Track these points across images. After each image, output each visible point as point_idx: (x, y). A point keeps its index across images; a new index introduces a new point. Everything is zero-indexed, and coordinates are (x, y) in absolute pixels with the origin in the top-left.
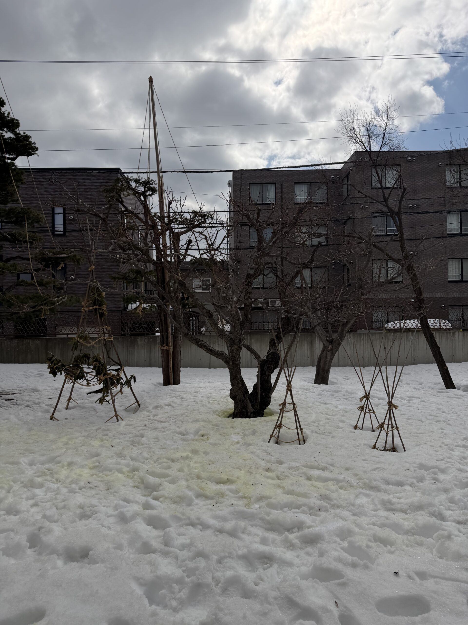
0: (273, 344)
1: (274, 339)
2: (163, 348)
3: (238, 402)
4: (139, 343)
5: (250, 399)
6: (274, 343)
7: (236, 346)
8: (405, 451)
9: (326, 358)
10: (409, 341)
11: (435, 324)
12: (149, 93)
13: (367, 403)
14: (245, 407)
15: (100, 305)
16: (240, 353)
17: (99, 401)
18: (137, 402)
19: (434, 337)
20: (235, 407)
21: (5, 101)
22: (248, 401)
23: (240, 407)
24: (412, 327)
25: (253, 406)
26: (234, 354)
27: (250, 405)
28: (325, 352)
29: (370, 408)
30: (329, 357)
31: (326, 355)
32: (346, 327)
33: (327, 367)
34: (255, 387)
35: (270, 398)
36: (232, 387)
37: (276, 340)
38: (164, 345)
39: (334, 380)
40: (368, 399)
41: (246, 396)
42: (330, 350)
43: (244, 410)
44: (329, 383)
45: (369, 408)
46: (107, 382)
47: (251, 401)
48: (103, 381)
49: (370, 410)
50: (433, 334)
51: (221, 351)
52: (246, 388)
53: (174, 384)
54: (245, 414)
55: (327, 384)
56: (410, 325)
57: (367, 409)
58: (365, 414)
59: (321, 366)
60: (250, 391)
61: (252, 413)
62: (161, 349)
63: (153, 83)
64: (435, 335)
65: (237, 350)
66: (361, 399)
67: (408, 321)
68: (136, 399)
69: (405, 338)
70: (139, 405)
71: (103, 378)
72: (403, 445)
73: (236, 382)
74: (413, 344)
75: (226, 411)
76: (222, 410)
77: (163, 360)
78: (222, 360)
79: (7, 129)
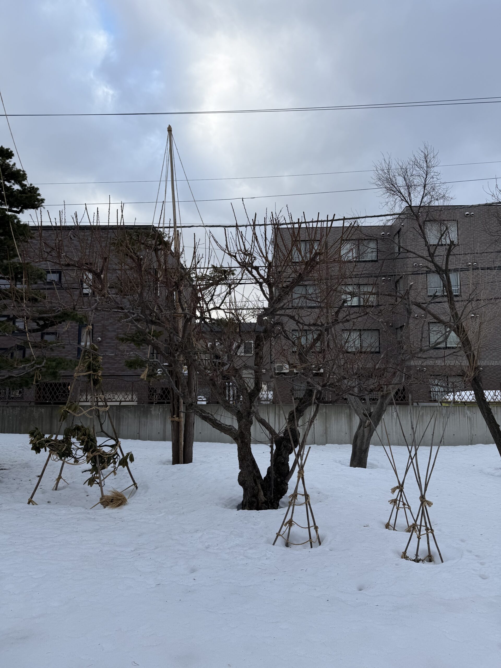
0: (292, 419)
1: (293, 413)
2: (173, 419)
3: (247, 489)
4: (153, 413)
5: (262, 485)
6: (293, 417)
7: (244, 420)
8: (442, 562)
9: (363, 436)
10: (465, 416)
11: (495, 397)
12: (167, 142)
13: (401, 495)
14: (255, 496)
15: (95, 371)
16: (250, 429)
17: (87, 482)
18: (135, 484)
19: (491, 413)
20: (244, 495)
21: (13, 153)
22: (260, 487)
23: (249, 495)
24: (468, 400)
25: (265, 495)
26: (243, 430)
27: (262, 493)
28: (362, 428)
29: (405, 501)
30: (366, 434)
31: (364, 431)
32: (386, 399)
33: (364, 446)
34: (269, 470)
35: (287, 485)
36: (240, 470)
37: (295, 413)
38: (175, 416)
39: (375, 463)
40: (401, 491)
41: (258, 482)
42: (368, 426)
43: (254, 499)
44: (368, 465)
45: (403, 502)
46: (95, 459)
47: (263, 488)
48: (91, 459)
49: (404, 504)
50: (490, 409)
51: (230, 426)
52: (258, 471)
53: (184, 462)
54: (255, 504)
55: (365, 467)
56: (466, 397)
57: (401, 503)
58: (398, 509)
59: (358, 445)
60: (264, 474)
61: (263, 503)
62: (171, 421)
63: (172, 132)
64: (492, 411)
65: (246, 425)
66: (393, 491)
67: (463, 393)
68: (134, 481)
69: (461, 413)
70: (137, 488)
71: (92, 456)
72: (440, 554)
73: (246, 464)
74: (470, 419)
75: (235, 500)
76: (230, 498)
77: (173, 434)
78: (231, 436)
79: (15, 181)
